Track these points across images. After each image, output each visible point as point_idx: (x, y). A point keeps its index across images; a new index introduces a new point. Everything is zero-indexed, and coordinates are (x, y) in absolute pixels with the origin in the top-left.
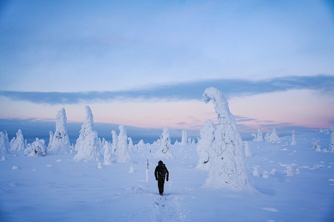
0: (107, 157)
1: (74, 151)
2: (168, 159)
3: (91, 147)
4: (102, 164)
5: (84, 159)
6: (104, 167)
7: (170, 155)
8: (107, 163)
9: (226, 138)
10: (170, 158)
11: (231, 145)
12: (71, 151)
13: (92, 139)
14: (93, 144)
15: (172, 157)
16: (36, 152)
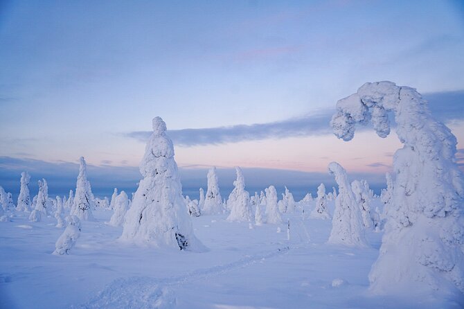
0: (258, 218)
1: (226, 211)
2: (323, 219)
3: (243, 208)
4: (253, 225)
5: (237, 220)
6: (255, 227)
7: (326, 215)
8: (258, 224)
9: (343, 204)
10: (326, 218)
11: (347, 210)
12: (224, 211)
13: (244, 200)
14: (245, 204)
15: (328, 217)
16: (191, 212)
